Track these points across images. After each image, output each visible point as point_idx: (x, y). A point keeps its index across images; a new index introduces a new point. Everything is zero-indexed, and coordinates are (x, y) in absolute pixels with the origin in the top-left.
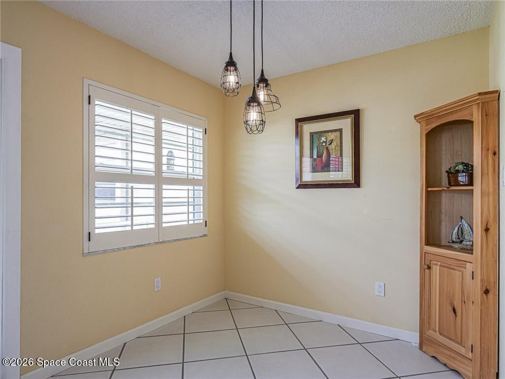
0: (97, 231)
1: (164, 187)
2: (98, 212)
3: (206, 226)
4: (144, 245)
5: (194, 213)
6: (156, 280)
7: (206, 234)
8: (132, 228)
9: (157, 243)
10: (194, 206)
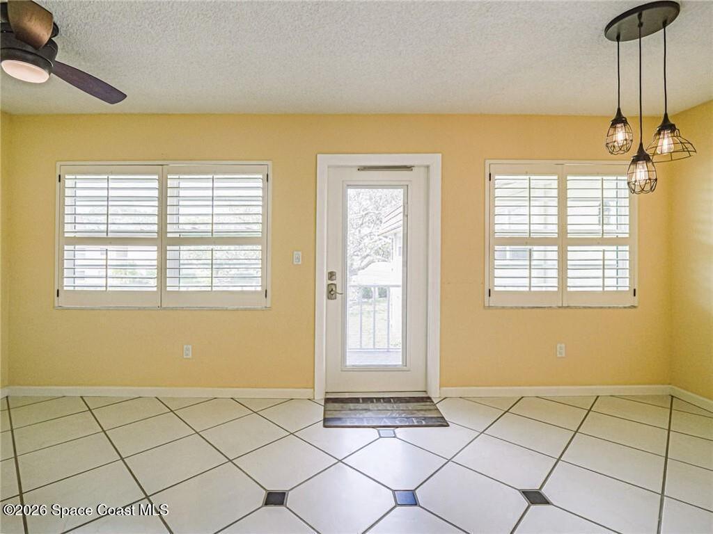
0: (496, 289)
1: (569, 248)
2: (497, 273)
3: (635, 295)
4: (545, 307)
5: (617, 278)
6: (559, 346)
7: (636, 305)
8: (530, 289)
9: (559, 307)
10: (617, 269)
